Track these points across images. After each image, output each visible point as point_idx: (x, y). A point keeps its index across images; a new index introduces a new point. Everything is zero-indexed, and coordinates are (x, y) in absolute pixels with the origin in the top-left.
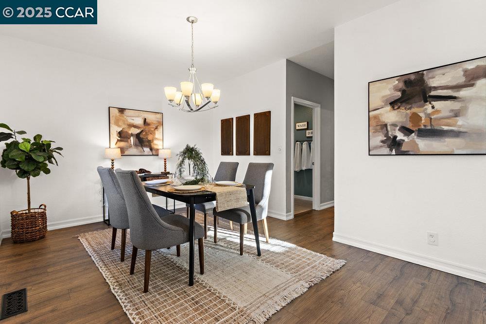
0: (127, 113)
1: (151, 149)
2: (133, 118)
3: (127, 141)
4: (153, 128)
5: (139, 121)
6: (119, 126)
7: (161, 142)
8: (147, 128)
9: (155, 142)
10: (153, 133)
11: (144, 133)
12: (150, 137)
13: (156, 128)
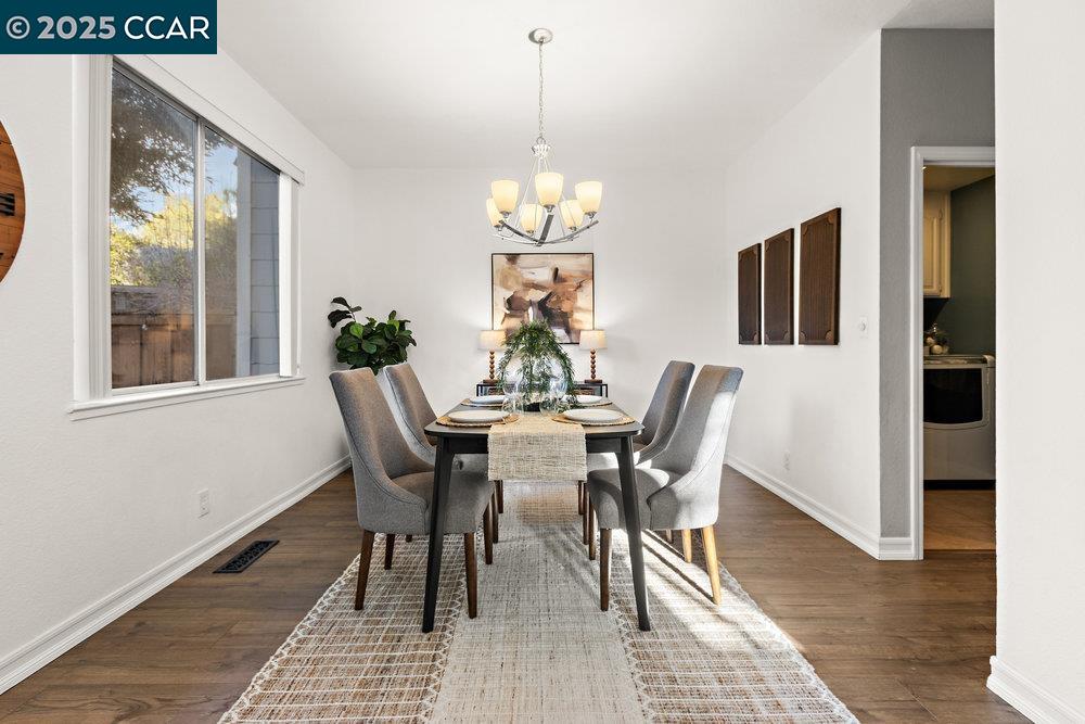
0: (522, 261)
1: (568, 332)
2: (533, 270)
3: (522, 316)
4: (572, 286)
5: (544, 276)
6: (507, 288)
7: (590, 316)
8: (560, 288)
9: (577, 316)
10: (571, 297)
11: (554, 299)
12: (565, 307)
13: (580, 286)
